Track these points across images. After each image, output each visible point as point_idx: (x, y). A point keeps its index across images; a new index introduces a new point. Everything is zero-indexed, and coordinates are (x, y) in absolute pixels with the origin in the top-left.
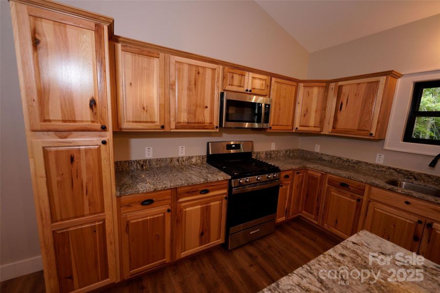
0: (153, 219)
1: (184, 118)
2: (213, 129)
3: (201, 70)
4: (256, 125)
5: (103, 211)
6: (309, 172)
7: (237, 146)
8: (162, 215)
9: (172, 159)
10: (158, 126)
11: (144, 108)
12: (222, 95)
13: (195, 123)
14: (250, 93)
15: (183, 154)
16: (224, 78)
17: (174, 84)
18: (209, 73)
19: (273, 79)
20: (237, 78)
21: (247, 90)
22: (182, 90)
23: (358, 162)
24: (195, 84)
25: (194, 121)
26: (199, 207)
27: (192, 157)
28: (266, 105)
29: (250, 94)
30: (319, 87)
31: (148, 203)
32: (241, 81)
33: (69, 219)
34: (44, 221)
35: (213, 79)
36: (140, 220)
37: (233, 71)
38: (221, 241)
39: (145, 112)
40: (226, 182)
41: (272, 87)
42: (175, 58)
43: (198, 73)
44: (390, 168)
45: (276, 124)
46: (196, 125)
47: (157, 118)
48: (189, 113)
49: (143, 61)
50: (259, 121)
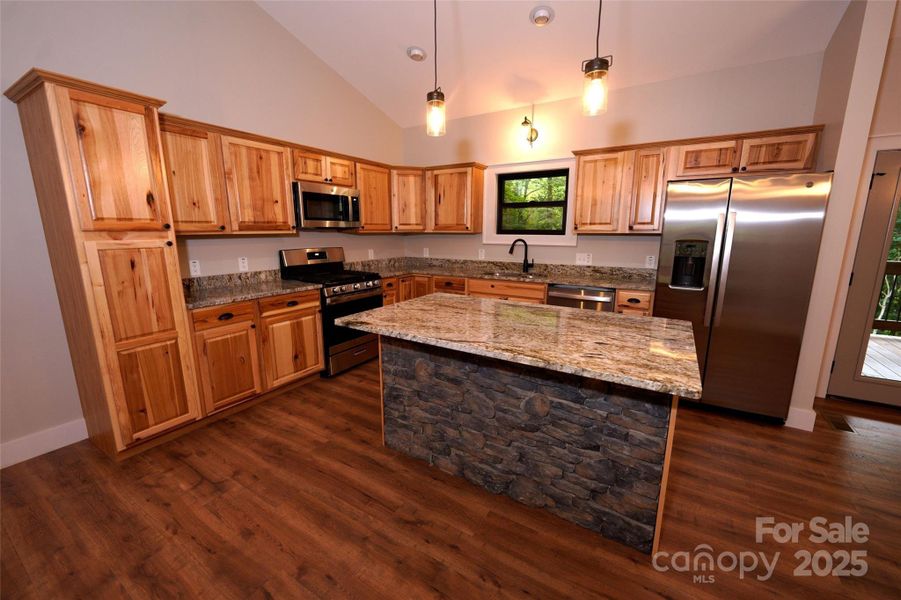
0: (235, 337)
1: (248, 216)
2: (289, 229)
3: (264, 155)
4: (342, 224)
5: (174, 328)
6: (417, 279)
7: (322, 255)
8: (245, 332)
9: (230, 277)
10: (215, 226)
11: (194, 204)
12: (295, 186)
13: (264, 222)
14: (331, 182)
15: (246, 270)
16: (294, 164)
17: (230, 173)
18: (274, 159)
19: (358, 164)
20: (311, 164)
21: (326, 180)
22: (242, 179)
23: (465, 262)
24: (258, 172)
25: (262, 220)
26: (288, 322)
27: (260, 273)
28: (353, 198)
29: (331, 184)
30: (415, 176)
31: (226, 317)
32: (317, 169)
33: (135, 337)
34: (107, 340)
35: (281, 165)
36: (219, 338)
37: (305, 155)
38: (321, 366)
39: (196, 209)
40: (316, 292)
41: (358, 175)
42: (226, 140)
43: (261, 158)
44: (489, 262)
45: (369, 222)
46: (266, 225)
47: (213, 217)
48: (255, 208)
49: (187, 143)
50: (346, 218)
